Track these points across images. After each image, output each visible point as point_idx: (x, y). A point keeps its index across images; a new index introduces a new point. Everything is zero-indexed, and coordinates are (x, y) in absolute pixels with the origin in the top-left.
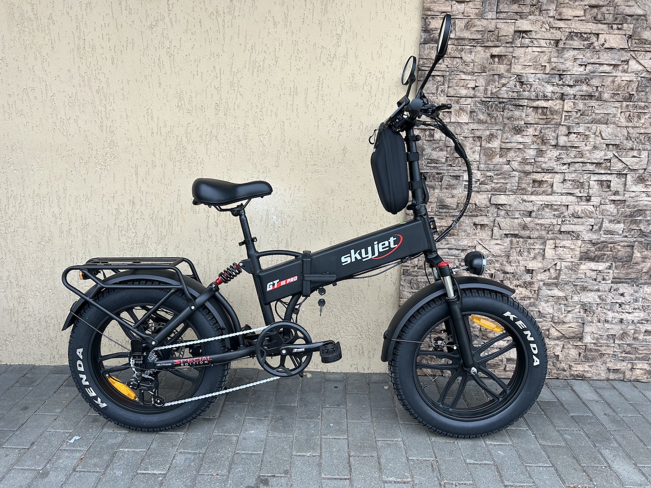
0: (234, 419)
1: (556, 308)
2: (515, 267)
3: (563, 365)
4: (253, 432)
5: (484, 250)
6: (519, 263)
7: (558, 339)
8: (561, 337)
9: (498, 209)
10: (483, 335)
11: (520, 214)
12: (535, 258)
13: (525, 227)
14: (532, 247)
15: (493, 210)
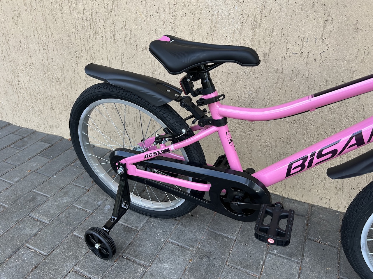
0: (155, 238)
4: (167, 266)
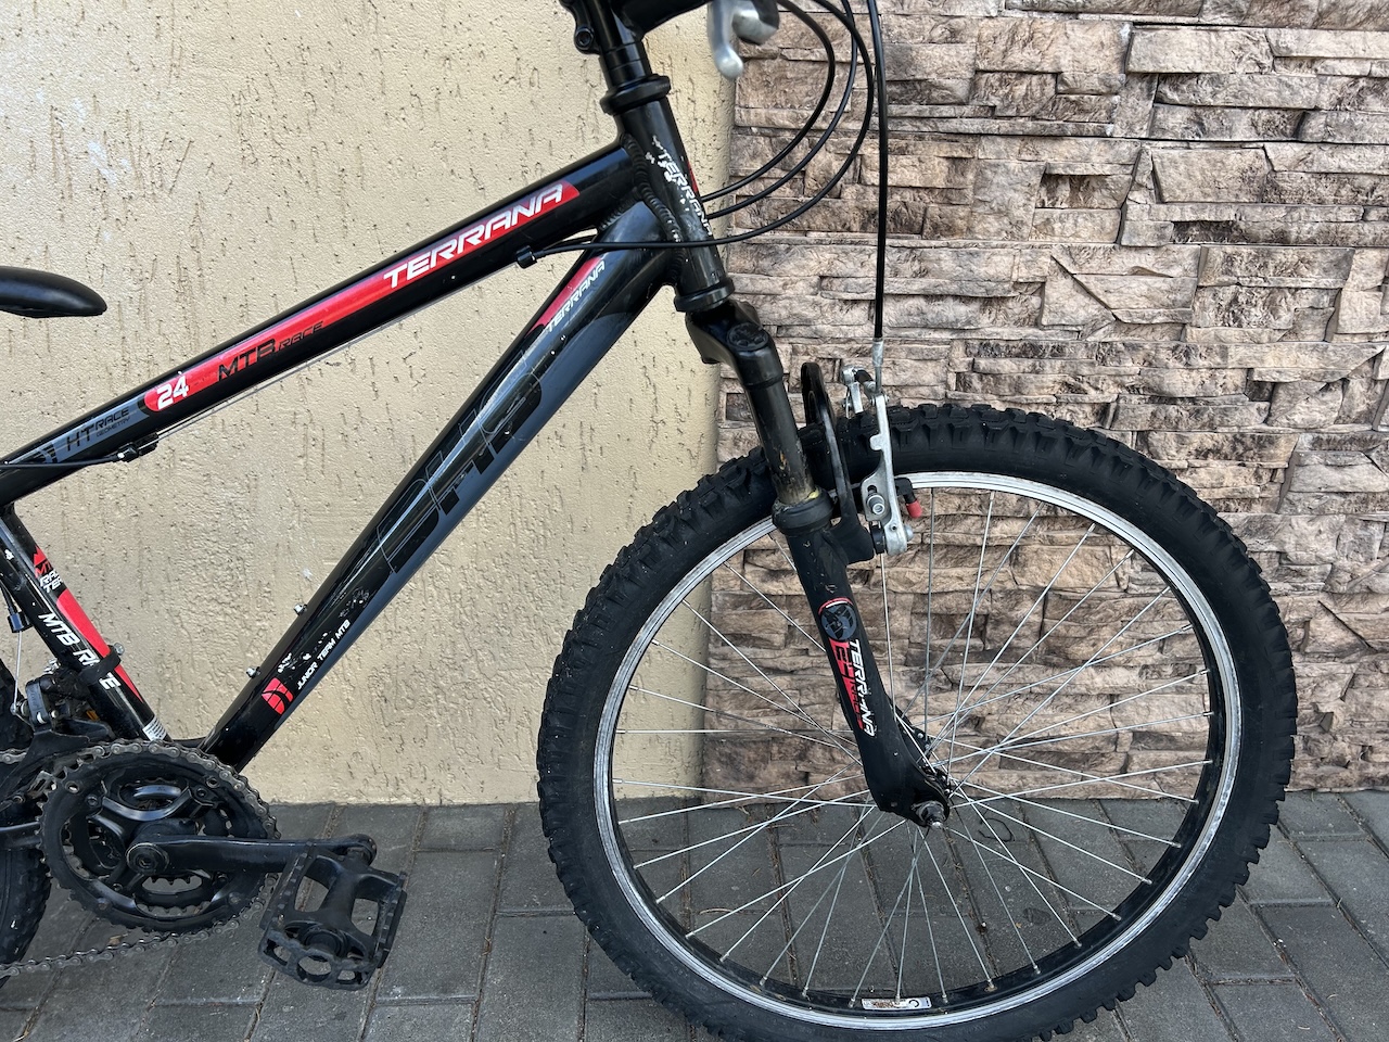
1: (1348, 538)
2: (1205, 374)
3: (1344, 747)
5: (1082, 299)
6: (1224, 354)
7: (1340, 654)
8: (1352, 648)
9: (1159, 100)
10: (1051, 651)
11: (1254, 125)
12: (1292, 332)
13: (1267, 190)
14: (1290, 282)
15: (1136, 104)
